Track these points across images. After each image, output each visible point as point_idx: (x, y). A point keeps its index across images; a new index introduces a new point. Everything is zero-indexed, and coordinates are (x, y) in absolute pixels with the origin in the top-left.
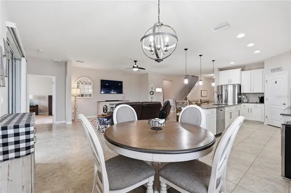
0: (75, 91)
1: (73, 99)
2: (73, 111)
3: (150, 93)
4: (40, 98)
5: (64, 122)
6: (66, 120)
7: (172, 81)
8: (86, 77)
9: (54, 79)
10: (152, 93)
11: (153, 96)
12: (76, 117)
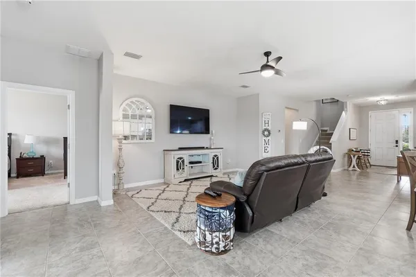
0: (120, 128)
1: (115, 143)
2: (115, 172)
3: (263, 132)
4: (48, 142)
5: (94, 198)
6: (98, 194)
7: (297, 110)
8: (142, 98)
9: (71, 96)
10: (266, 133)
11: (269, 138)
12: (121, 185)
